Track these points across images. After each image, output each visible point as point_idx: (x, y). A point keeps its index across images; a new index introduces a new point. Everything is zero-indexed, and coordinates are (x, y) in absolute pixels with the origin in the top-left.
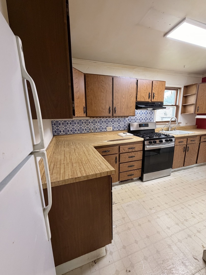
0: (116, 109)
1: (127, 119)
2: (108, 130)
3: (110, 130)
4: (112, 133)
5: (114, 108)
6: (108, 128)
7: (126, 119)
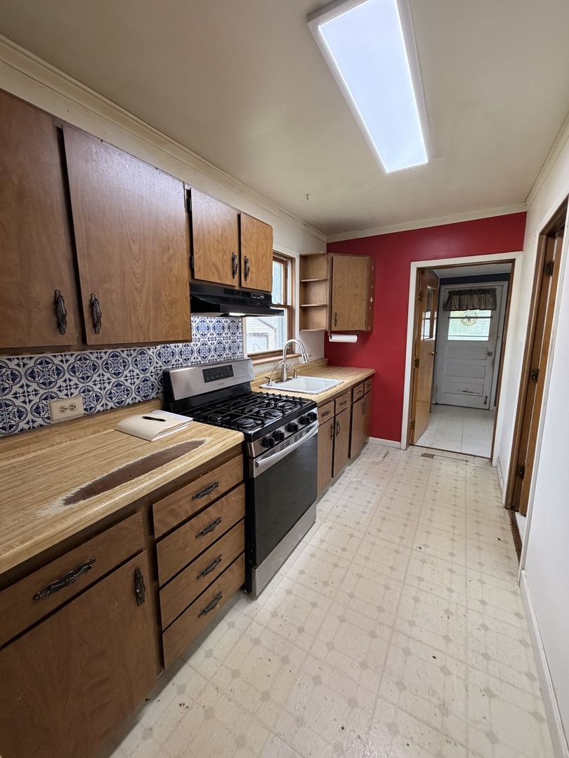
0: (100, 308)
1: (152, 352)
2: (57, 416)
3: (69, 414)
4: (83, 428)
5: (86, 304)
6: (56, 406)
7: (150, 352)
